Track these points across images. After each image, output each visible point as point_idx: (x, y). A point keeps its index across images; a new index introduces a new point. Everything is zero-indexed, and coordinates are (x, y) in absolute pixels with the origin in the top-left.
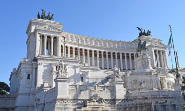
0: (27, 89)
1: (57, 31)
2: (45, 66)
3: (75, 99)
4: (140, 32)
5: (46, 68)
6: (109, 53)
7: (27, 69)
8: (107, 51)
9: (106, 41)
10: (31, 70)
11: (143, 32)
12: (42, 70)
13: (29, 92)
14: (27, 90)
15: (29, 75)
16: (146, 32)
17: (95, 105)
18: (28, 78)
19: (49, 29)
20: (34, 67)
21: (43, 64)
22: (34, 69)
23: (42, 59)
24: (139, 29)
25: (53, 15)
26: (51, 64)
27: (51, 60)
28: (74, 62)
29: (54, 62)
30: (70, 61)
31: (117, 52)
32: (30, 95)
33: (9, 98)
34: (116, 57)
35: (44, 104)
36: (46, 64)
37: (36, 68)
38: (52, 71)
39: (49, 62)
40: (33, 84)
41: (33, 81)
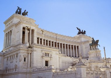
0: (24, 69)
1: (34, 25)
10: (27, 55)
13: (26, 71)
15: (25, 58)
16: (83, 31)
18: (25, 61)
19: (29, 23)
21: (37, 51)
22: (29, 54)
24: (78, 29)
25: (27, 12)
27: (42, 48)
28: (55, 50)
32: (26, 74)
36: (39, 51)
37: (31, 53)
38: (42, 57)
39: (40, 50)
40: (29, 66)
41: (29, 63)
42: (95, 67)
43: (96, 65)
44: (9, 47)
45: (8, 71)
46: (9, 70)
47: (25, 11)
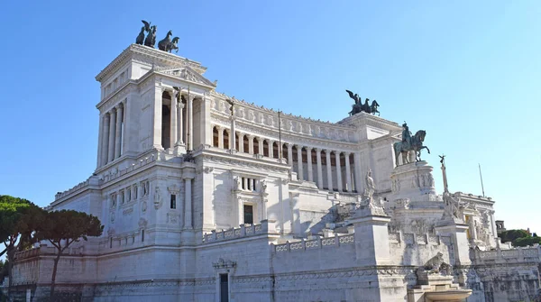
0: (171, 235)
1: (201, 83)
2: (217, 177)
3: (405, 267)
4: (353, 102)
5: (221, 182)
6: (294, 148)
7: (170, 182)
8: (291, 143)
9: (290, 117)
10: (178, 185)
11: (363, 103)
12: (212, 186)
13: (176, 243)
14: (172, 238)
15: (173, 198)
16: (370, 104)
17: (438, 280)
18: (173, 206)
19: (185, 77)
20: (188, 175)
21: (213, 172)
22: (188, 183)
23: (212, 158)
24: (351, 94)
25: (176, 39)
26: (230, 172)
27: (230, 161)
28: (277, 168)
29: (237, 167)
30: (269, 167)
31: (312, 147)
32: (180, 251)
33: (82, 255)
35: (273, 277)
37: (192, 181)
40: (188, 223)
41: (188, 214)
42: (414, 223)
43: (417, 217)
44: (116, 160)
45: (115, 243)
46: (119, 240)
47: (170, 33)
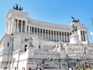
1: (25, 17)
14: (7, 53)
19: (20, 16)
21: (17, 37)
23: (17, 34)
24: (72, 18)
32: (9, 56)
34: (59, 34)
36: (19, 37)
37: (13, 40)
38: (22, 42)
39: (21, 36)
40: (11, 49)
